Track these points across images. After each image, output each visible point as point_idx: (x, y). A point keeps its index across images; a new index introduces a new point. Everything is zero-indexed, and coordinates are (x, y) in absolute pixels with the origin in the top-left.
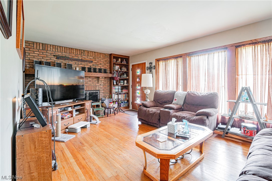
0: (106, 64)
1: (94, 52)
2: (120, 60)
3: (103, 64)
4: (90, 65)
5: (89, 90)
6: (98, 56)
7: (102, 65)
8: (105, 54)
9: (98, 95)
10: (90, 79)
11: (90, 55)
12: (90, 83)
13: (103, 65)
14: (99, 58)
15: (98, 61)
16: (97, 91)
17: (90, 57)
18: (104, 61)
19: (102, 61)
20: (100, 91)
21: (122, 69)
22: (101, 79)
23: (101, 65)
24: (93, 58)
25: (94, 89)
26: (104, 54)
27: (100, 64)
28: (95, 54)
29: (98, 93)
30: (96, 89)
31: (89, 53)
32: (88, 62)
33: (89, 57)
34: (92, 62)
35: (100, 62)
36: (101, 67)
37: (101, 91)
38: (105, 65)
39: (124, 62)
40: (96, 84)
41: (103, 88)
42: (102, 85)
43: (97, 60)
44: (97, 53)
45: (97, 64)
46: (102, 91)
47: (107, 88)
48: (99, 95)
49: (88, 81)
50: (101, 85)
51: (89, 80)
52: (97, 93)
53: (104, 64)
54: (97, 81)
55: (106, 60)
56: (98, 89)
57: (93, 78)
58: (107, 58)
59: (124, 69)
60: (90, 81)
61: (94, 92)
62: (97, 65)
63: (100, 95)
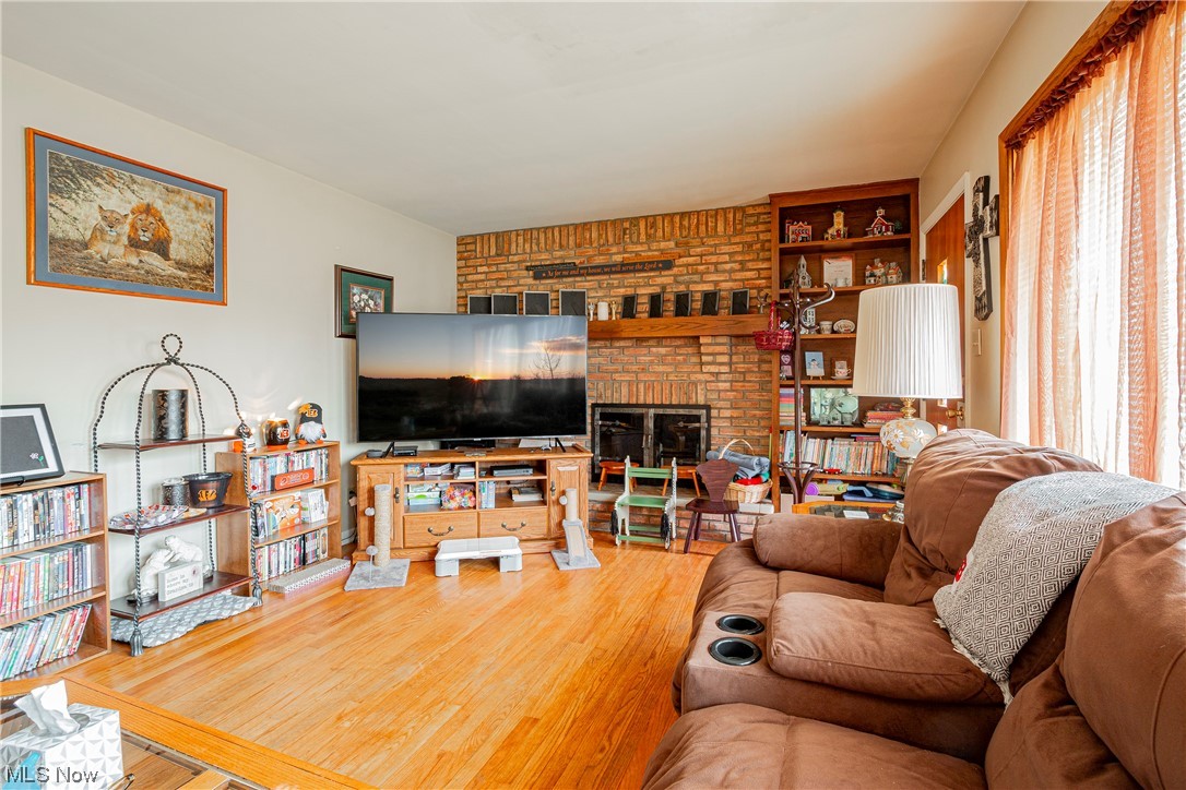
0: (750, 265)
1: (682, 215)
3: (728, 266)
4: (659, 280)
5: (657, 402)
6: (703, 228)
7: (725, 271)
8: (742, 209)
9: (699, 429)
10: (663, 350)
11: (660, 233)
12: (661, 369)
13: (732, 271)
14: (708, 236)
15: (701, 256)
16: (695, 412)
17: (663, 245)
18: (739, 248)
19: (726, 249)
20: (714, 413)
21: (867, 273)
22: (711, 349)
23: (717, 271)
24: (677, 245)
25: (683, 402)
26: (736, 209)
27: (712, 268)
28: (686, 223)
29: (703, 419)
30: (693, 402)
31: (653, 225)
32: (652, 270)
33: (654, 246)
34: (668, 265)
35: (714, 259)
36: (716, 283)
37: (720, 409)
38: (742, 270)
39: (880, 229)
40: (689, 373)
41: (731, 395)
42: (723, 377)
43: (699, 250)
44: (698, 212)
45: (696, 273)
46: (727, 413)
47: (756, 396)
48: (708, 430)
49: (652, 362)
50: (718, 381)
51: (657, 355)
52: (697, 419)
53: (736, 266)
54: (695, 359)
55: (748, 238)
56: (701, 401)
57: (679, 342)
58: (753, 229)
59: (878, 272)
60: (662, 360)
61: (681, 412)
62: (696, 278)
63: (714, 432)
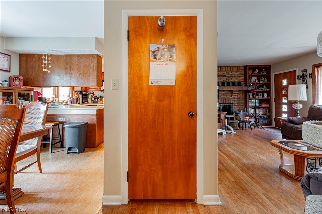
0: (240, 77)
1: (228, 67)
2: (257, 70)
3: (236, 77)
4: (223, 79)
5: (223, 103)
6: (231, 70)
7: (236, 78)
8: (239, 67)
9: (231, 108)
10: (224, 93)
11: (223, 70)
12: (223, 96)
13: (237, 78)
14: (233, 71)
15: (231, 75)
16: (230, 104)
17: (224, 72)
18: (238, 74)
19: (236, 74)
20: (234, 105)
21: (260, 80)
22: (235, 93)
23: (234, 78)
24: (226, 72)
25: (228, 103)
26: (238, 67)
27: (233, 77)
28: (228, 68)
29: (232, 106)
30: (230, 102)
31: (222, 68)
32: (222, 77)
33: (222, 72)
34: (225, 76)
35: (234, 76)
36: (234, 80)
37: (235, 104)
38: (239, 78)
39: (264, 72)
40: (229, 97)
41: (237, 101)
42: (235, 98)
43: (231, 74)
44: (231, 67)
45: (230, 78)
46: (236, 105)
47: (241, 101)
48: (233, 108)
49: (221, 95)
50: (234, 98)
51: (222, 93)
52: (231, 106)
53: (238, 77)
54: (230, 94)
55: (240, 72)
56: (231, 102)
57: (227, 91)
58: (241, 71)
59: (263, 80)
60: (223, 95)
61: (228, 104)
62: (230, 79)
63: (234, 108)
